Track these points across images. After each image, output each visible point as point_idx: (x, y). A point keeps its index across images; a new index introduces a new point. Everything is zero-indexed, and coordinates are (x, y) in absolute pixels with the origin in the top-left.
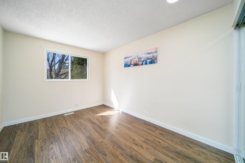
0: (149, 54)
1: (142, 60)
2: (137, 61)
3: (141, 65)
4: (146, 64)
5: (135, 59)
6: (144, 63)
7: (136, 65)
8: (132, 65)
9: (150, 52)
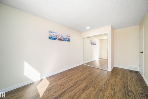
0: (67, 36)
1: (64, 38)
2: (61, 38)
3: (63, 41)
4: (66, 41)
5: (59, 36)
6: (65, 40)
7: (60, 40)
8: (57, 39)
9: (68, 35)
